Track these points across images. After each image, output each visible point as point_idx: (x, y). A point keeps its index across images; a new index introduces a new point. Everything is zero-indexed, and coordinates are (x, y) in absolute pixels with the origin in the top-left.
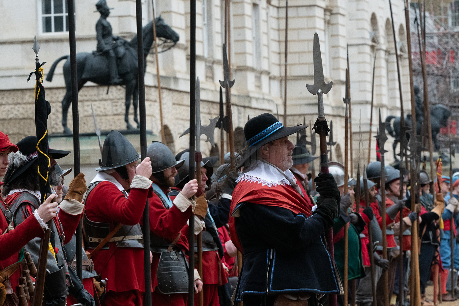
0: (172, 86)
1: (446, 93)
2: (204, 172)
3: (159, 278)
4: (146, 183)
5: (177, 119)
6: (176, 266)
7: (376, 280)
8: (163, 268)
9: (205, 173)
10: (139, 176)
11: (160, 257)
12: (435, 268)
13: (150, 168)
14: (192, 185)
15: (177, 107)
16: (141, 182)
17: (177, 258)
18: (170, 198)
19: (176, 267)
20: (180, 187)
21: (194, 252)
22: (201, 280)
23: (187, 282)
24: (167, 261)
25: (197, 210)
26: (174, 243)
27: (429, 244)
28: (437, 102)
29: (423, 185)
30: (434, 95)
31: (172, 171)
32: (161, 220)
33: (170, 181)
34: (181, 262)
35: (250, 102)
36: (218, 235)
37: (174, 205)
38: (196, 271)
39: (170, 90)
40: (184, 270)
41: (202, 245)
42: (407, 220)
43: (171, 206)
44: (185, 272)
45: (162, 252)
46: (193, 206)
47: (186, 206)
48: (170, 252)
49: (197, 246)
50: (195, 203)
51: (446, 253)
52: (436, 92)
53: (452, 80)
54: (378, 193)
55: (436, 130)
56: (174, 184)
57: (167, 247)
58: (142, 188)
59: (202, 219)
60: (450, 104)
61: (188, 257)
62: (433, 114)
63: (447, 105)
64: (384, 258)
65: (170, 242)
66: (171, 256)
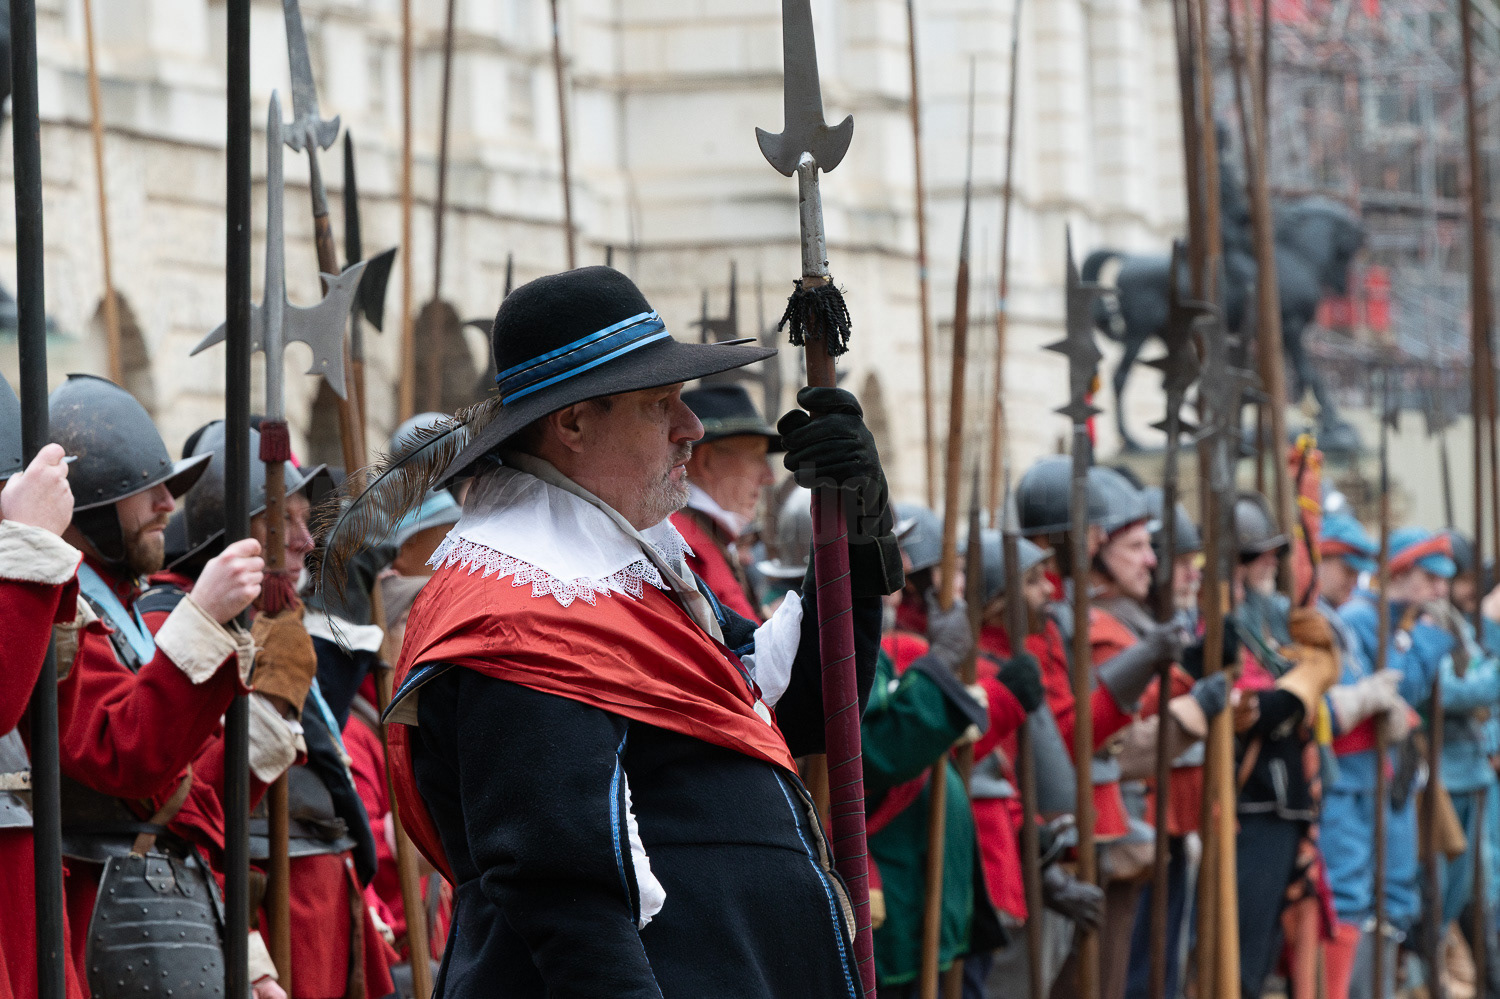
0: (145, 120)
1: (1347, 149)
2: (300, 513)
3: (94, 973)
4: (53, 557)
5: (167, 263)
6: (167, 918)
7: (1047, 974)
8: (112, 926)
9: (303, 516)
10: (21, 526)
11: (102, 881)
12: (1298, 919)
13: (66, 490)
14: (238, 564)
15: (163, 210)
16: (32, 553)
17: (177, 885)
18: (145, 620)
19: (170, 922)
20: (187, 572)
21: (248, 857)
22: (279, 982)
23: (217, 991)
24: (131, 896)
25: (272, 675)
26: (161, 818)
27: (1273, 817)
28: (1306, 185)
29: (1249, 557)
30: (1293, 158)
31: (154, 507)
32: (104, 717)
33: (144, 550)
34: (192, 902)
35: (485, 187)
36: (354, 785)
37: (161, 655)
38: (256, 943)
39: (133, 136)
40: (208, 939)
41: (287, 828)
42: (1186, 709)
43: (147, 657)
44: (211, 947)
45: (110, 859)
46: (244, 657)
47: (212, 655)
48: (146, 857)
49: (265, 830)
50: (251, 644)
51: (1348, 852)
52: (1298, 142)
53: (1372, 90)
54: (1058, 596)
55: (1300, 312)
56: (161, 562)
57: (130, 838)
58: (38, 578)
59: (291, 715)
60: (1363, 197)
61: (221, 877)
62: (1286, 239)
63: (1347, 202)
64: (1080, 877)
65: (146, 816)
66: (148, 878)
